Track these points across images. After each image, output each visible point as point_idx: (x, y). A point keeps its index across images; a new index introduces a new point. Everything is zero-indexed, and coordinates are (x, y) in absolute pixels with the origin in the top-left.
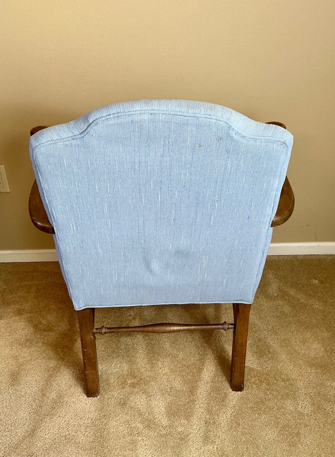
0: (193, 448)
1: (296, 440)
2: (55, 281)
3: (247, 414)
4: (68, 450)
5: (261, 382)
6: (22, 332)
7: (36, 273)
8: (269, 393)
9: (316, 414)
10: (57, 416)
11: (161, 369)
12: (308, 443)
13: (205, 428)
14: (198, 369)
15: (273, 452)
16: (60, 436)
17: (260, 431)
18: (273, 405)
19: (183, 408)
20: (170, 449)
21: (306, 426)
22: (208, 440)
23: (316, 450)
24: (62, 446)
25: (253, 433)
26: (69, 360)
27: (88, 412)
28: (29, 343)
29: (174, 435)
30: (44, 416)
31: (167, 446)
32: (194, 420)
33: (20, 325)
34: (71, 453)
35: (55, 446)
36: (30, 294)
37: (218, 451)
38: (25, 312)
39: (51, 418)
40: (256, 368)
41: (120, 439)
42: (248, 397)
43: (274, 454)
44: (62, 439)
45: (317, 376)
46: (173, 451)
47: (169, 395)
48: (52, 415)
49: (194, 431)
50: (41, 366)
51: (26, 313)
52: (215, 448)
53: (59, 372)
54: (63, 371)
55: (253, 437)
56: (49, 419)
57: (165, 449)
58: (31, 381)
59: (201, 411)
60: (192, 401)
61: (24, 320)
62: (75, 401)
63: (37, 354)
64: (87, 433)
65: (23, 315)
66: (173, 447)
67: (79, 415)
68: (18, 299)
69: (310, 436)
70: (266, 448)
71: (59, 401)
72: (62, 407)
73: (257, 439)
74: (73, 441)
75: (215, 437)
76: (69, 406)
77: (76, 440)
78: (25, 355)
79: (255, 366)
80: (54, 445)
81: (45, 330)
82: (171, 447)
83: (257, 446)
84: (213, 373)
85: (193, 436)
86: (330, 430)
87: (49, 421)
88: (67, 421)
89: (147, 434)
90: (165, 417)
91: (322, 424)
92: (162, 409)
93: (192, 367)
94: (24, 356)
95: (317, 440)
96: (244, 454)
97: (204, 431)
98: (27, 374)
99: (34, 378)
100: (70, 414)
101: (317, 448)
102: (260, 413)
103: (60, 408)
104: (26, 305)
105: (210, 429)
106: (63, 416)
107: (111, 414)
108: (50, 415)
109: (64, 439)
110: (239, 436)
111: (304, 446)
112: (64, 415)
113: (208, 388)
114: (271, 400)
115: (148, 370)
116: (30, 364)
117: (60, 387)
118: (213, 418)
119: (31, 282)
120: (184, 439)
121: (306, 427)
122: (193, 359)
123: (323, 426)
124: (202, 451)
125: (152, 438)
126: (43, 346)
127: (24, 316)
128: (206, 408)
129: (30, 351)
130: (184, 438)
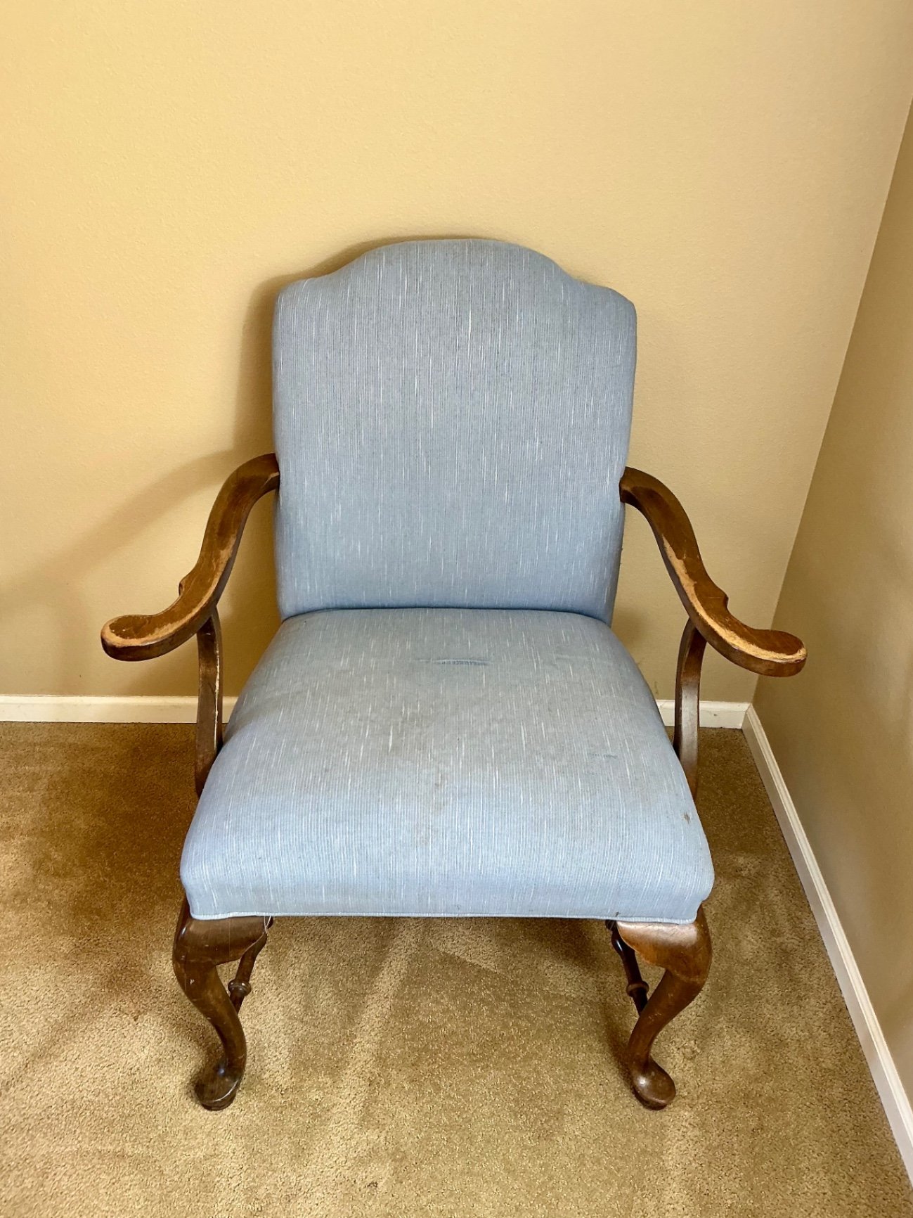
0: (336, 1135)
1: (554, 1126)
2: (92, 766)
3: (460, 1068)
4: (75, 1131)
5: (499, 999)
6: (8, 875)
7: (52, 748)
8: (511, 1024)
9: (603, 1072)
10: (61, 1059)
11: (291, 966)
12: (577, 1133)
13: (366, 1095)
14: (370, 968)
15: (501, 1150)
16: (62, 1100)
17: (481, 1105)
18: (516, 1050)
19: (326, 1052)
20: (287, 1136)
21: (579, 1096)
22: (369, 1121)
23: (592, 1148)
24: (64, 1123)
25: (466, 1109)
26: (101, 941)
27: (126, 1053)
28: (19, 901)
29: (300, 1106)
30: (33, 1058)
31: (282, 1130)
32: (347, 1076)
33: (6, 860)
34: (80, 1139)
35: (50, 1121)
36: (34, 793)
37: (387, 1143)
38: (20, 832)
39: (47, 1063)
40: (492, 970)
41: (186, 1112)
42: (466, 1031)
43: (504, 1155)
44: (64, 1107)
45: (617, 991)
46: (293, 1142)
47: (302, 1022)
48: (51, 1056)
49: (344, 1101)
50: (39, 951)
51: (21, 834)
52: (382, 1138)
53: (75, 965)
54: (84, 963)
55: (464, 1116)
56: (44, 1066)
57: (277, 1135)
58: (14, 982)
59: (365, 1058)
60: (347, 1036)
61: (15, 851)
62: (102, 1027)
63: (34, 925)
64: (118, 1098)
65: (14, 838)
66: (294, 1134)
67: (106, 1059)
68: (7, 805)
69: (584, 1119)
70: (489, 1142)
71: (69, 1028)
72: (73, 1039)
73: (473, 1121)
74: (88, 1114)
75: (385, 1114)
76: (89, 1039)
77: (95, 1112)
78: (8, 926)
79: (492, 964)
80: (46, 1119)
81: (56, 874)
82: (290, 1132)
83: (470, 1136)
84: (402, 977)
85: (339, 1110)
86: (627, 1109)
87: (43, 1069)
88: (80, 1069)
89: (244, 1104)
90: (285, 1069)
91: (612, 1094)
92: (283, 1052)
93: (359, 963)
94: (6, 928)
95: (597, 1128)
96: (440, 1153)
97: (364, 1101)
98: (8, 966)
99: (22, 977)
100: (89, 1055)
101: (594, 1145)
102: (488, 1066)
103: (68, 1042)
104: (22, 817)
105: (376, 1097)
106: (73, 1060)
107: (173, 1058)
108: (47, 1057)
109: (69, 1107)
110: (435, 1113)
111: (567, 1139)
112: (75, 1057)
113: (384, 1010)
114: (513, 1040)
115: (265, 967)
116: (16, 947)
117: (74, 996)
118: (386, 1074)
119: (38, 768)
120: (321, 1117)
121: (578, 1099)
122: (363, 946)
123: (613, 1098)
124: (353, 1142)
125: (253, 1113)
126: (49, 909)
127: (16, 840)
128: (375, 1053)
129: (21, 918)
130: (320, 1114)
